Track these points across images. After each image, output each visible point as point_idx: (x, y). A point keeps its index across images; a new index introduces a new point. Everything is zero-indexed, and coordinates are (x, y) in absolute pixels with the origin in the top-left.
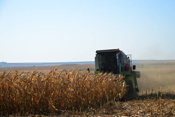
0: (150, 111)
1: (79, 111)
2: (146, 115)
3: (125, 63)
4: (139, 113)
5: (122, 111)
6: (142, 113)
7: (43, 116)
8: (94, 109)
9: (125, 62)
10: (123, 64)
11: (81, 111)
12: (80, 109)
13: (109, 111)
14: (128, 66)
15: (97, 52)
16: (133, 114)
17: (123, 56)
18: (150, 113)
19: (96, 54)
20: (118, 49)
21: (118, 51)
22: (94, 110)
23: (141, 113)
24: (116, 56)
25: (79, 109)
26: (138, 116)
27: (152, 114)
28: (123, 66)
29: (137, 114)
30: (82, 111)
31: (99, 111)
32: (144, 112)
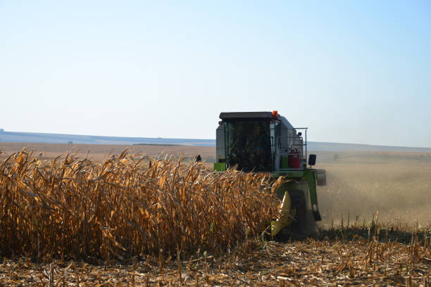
0: (348, 269)
1: (174, 258)
2: (338, 278)
3: (290, 147)
4: (320, 271)
5: (280, 265)
6: (328, 272)
7: (86, 264)
8: (211, 257)
9: (290, 144)
10: (286, 151)
11: (179, 257)
12: (179, 253)
13: (247, 262)
14: (298, 156)
15: (222, 116)
16: (305, 275)
17: (286, 129)
18: (349, 273)
19: (221, 120)
20: (276, 112)
21: (274, 117)
22: (212, 259)
23: (325, 271)
24: (269, 130)
25: (176, 253)
26: (318, 279)
27: (352, 276)
28: (285, 155)
29: (316, 274)
30: (181, 258)
31: (223, 261)
32: (334, 271)
